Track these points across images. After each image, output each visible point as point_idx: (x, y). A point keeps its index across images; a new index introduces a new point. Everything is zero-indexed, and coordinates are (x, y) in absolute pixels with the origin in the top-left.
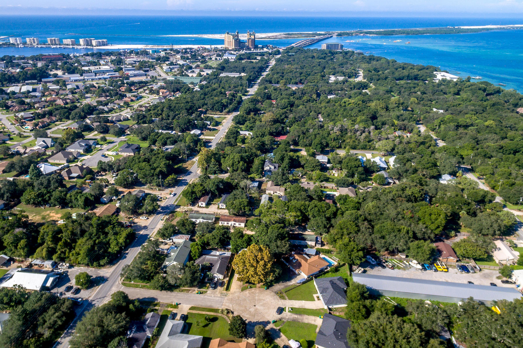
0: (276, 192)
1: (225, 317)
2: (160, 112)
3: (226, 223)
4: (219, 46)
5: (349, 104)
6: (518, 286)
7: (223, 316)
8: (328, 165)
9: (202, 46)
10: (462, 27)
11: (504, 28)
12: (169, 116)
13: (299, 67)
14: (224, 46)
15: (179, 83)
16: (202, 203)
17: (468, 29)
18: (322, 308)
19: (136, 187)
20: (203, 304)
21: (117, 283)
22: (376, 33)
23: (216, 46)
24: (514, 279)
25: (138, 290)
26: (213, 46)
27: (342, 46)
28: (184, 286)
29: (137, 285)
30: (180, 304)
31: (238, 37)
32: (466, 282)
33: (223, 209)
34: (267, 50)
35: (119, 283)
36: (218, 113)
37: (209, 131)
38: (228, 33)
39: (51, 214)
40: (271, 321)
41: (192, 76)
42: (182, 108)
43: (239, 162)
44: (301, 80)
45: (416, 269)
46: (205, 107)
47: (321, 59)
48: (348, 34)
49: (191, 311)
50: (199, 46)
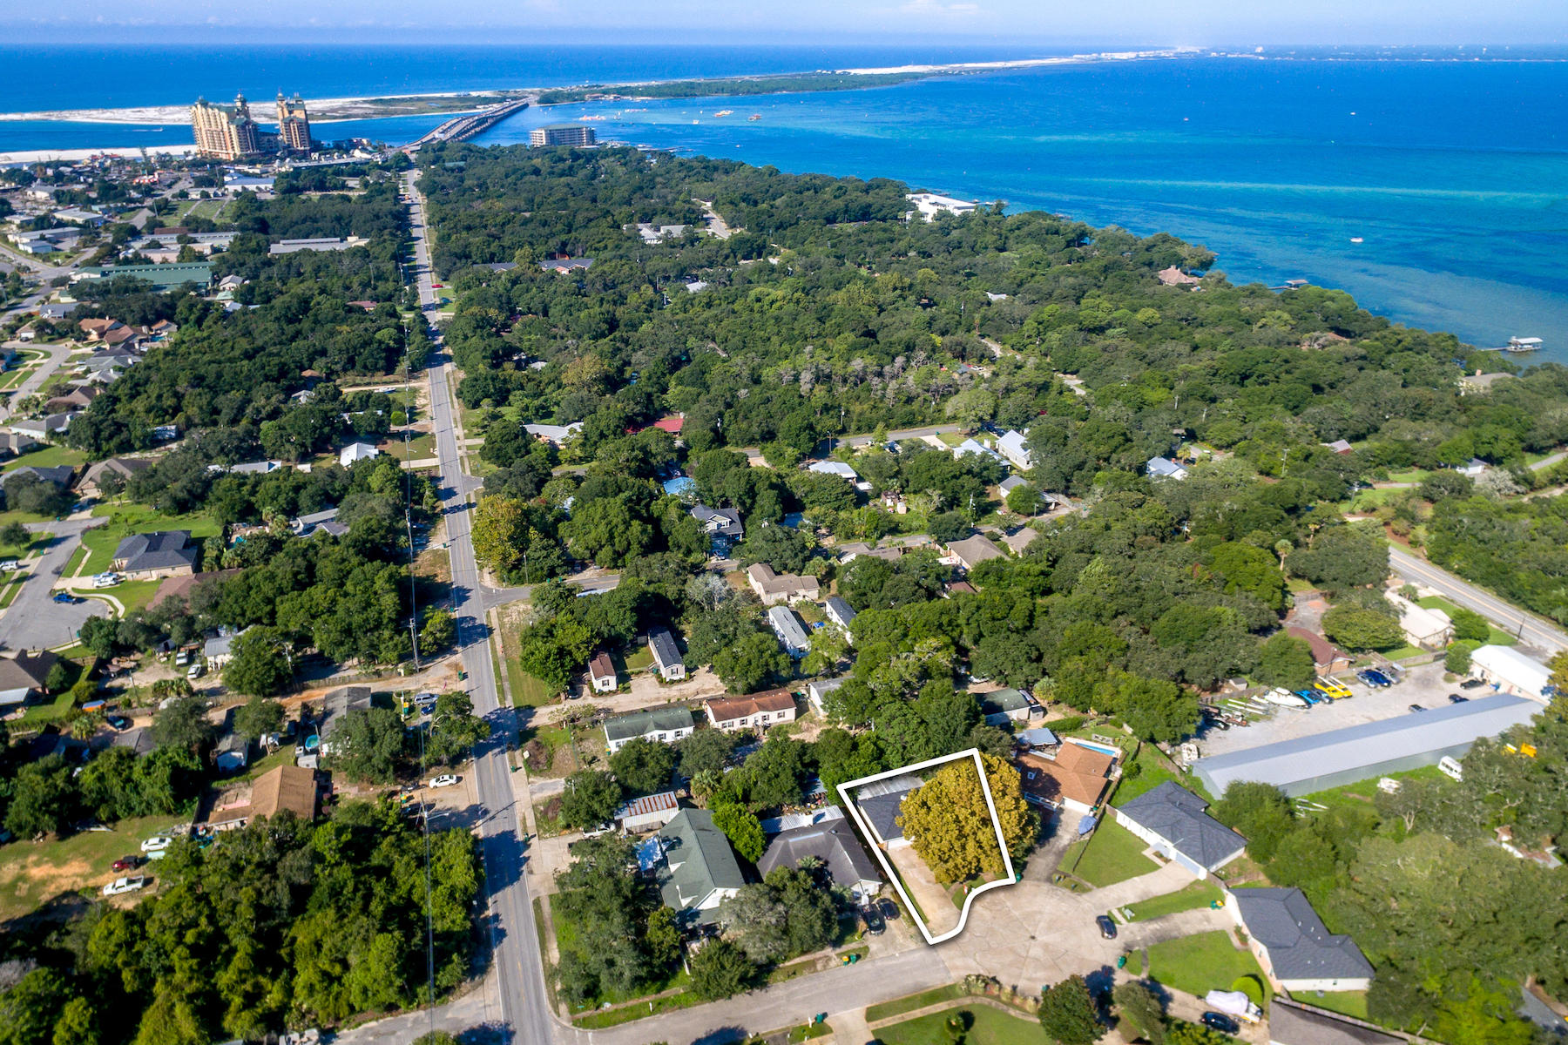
0: (796, 595)
1: (986, 1001)
2: (169, 402)
3: (737, 722)
4: (177, 151)
5: (772, 302)
6: (1497, 687)
7: (978, 1001)
8: (863, 486)
9: (108, 152)
10: (853, 72)
11: (946, 73)
12: (216, 411)
13: (523, 205)
14: (193, 149)
15: (136, 290)
16: (601, 680)
17: (871, 76)
18: (1192, 879)
19: (311, 683)
20: (894, 989)
21: (556, 1028)
22: (647, 91)
23: (163, 150)
24: (1476, 673)
25: (653, 1025)
26: (151, 151)
27: (592, 135)
28: (786, 959)
29: (631, 1009)
30: (825, 1015)
31: (247, 114)
32: (1404, 710)
33: (680, 681)
34: (366, 156)
35: (565, 1028)
36: (379, 376)
37: (397, 442)
38: (205, 105)
39: (36, 873)
40: (1112, 962)
41: (165, 261)
42: (248, 378)
43: (627, 524)
44: (564, 244)
45: (1290, 708)
46: (320, 362)
47: (561, 175)
48: (570, 96)
49: (879, 1024)
50: (97, 152)
